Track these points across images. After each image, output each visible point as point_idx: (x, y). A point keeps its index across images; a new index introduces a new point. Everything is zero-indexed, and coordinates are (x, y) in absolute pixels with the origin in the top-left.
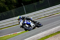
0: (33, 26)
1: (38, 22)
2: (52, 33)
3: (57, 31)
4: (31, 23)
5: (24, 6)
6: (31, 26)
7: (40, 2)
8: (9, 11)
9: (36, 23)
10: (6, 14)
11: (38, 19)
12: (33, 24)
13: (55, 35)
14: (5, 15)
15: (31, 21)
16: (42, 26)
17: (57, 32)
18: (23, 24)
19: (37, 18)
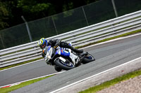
0: (76, 60)
1: (84, 53)
2: (93, 86)
3: (103, 81)
4: (71, 54)
5: (26, 23)
6: (71, 60)
7: (65, 12)
9: (82, 54)
13: (100, 90)
15: (70, 50)
17: (104, 83)
18: (53, 55)
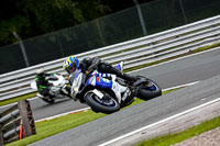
8: (85, 25)
10: (75, 35)
11: (191, 52)
12: (124, 88)
14: (68, 39)
15: (114, 77)
16: (159, 94)
19: (188, 51)
